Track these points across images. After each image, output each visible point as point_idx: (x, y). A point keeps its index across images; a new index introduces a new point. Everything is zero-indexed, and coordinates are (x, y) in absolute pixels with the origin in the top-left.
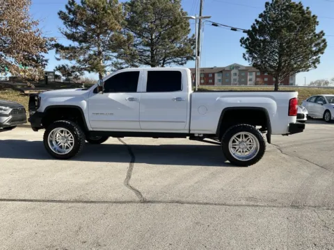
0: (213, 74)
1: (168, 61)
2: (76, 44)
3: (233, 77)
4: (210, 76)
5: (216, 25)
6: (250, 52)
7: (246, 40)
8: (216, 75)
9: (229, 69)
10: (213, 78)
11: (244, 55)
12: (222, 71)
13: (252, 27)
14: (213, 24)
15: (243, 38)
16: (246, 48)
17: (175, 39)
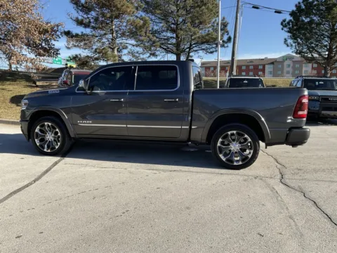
0: (264, 66)
1: (195, 49)
2: (88, 31)
3: (286, 69)
4: (261, 67)
5: (257, 8)
6: (294, 37)
7: (288, 23)
8: (267, 67)
9: (281, 60)
10: (263, 70)
11: (286, 40)
12: (273, 62)
13: (296, 6)
14: (253, 7)
15: (284, 21)
16: (288, 32)
17: (201, 23)
